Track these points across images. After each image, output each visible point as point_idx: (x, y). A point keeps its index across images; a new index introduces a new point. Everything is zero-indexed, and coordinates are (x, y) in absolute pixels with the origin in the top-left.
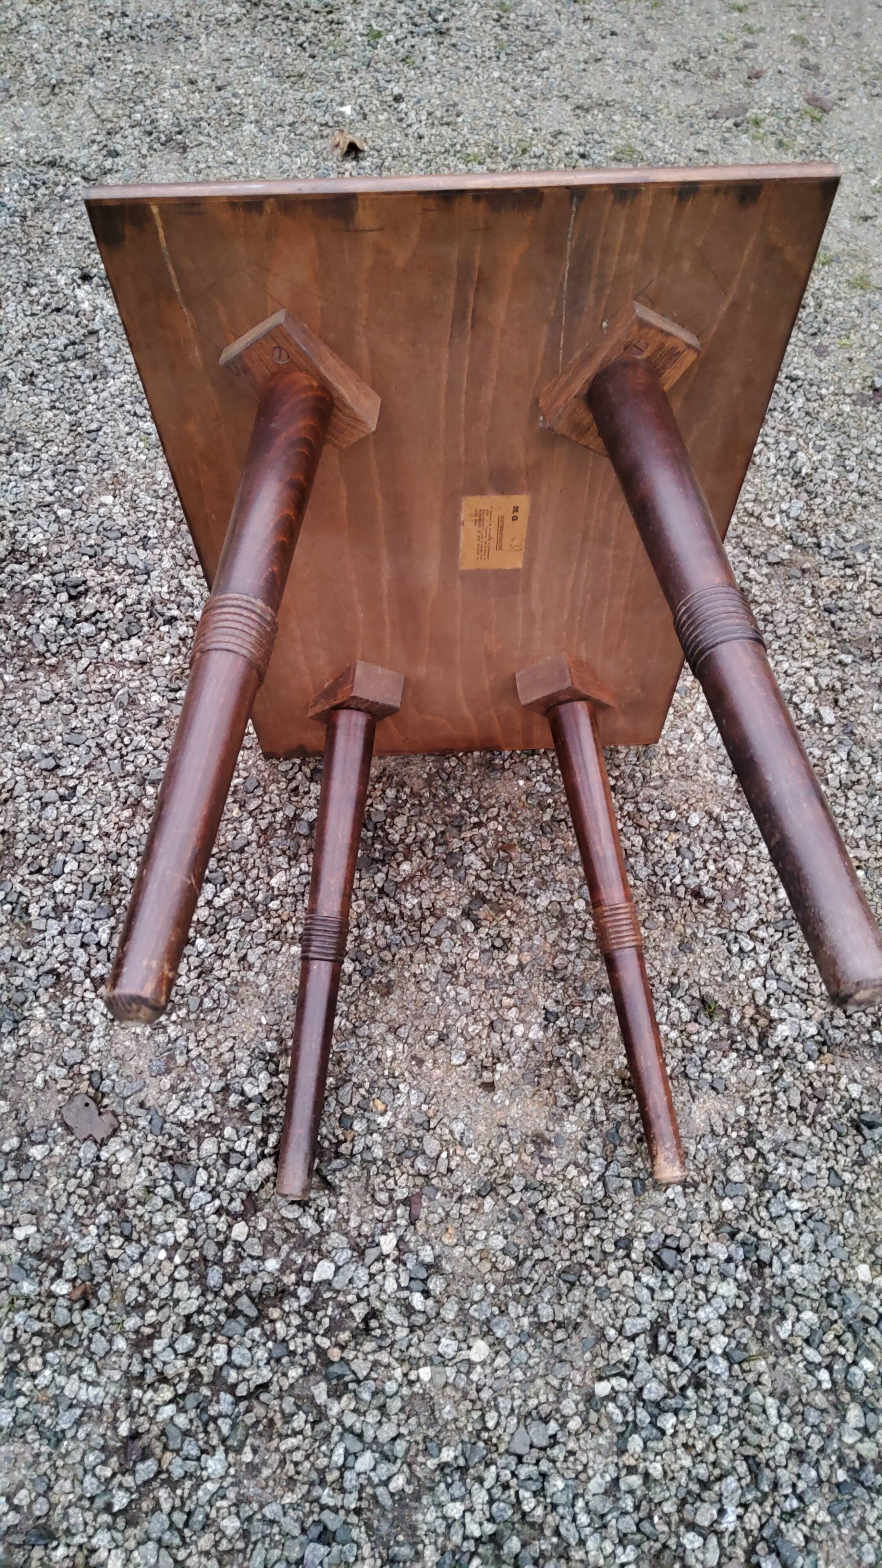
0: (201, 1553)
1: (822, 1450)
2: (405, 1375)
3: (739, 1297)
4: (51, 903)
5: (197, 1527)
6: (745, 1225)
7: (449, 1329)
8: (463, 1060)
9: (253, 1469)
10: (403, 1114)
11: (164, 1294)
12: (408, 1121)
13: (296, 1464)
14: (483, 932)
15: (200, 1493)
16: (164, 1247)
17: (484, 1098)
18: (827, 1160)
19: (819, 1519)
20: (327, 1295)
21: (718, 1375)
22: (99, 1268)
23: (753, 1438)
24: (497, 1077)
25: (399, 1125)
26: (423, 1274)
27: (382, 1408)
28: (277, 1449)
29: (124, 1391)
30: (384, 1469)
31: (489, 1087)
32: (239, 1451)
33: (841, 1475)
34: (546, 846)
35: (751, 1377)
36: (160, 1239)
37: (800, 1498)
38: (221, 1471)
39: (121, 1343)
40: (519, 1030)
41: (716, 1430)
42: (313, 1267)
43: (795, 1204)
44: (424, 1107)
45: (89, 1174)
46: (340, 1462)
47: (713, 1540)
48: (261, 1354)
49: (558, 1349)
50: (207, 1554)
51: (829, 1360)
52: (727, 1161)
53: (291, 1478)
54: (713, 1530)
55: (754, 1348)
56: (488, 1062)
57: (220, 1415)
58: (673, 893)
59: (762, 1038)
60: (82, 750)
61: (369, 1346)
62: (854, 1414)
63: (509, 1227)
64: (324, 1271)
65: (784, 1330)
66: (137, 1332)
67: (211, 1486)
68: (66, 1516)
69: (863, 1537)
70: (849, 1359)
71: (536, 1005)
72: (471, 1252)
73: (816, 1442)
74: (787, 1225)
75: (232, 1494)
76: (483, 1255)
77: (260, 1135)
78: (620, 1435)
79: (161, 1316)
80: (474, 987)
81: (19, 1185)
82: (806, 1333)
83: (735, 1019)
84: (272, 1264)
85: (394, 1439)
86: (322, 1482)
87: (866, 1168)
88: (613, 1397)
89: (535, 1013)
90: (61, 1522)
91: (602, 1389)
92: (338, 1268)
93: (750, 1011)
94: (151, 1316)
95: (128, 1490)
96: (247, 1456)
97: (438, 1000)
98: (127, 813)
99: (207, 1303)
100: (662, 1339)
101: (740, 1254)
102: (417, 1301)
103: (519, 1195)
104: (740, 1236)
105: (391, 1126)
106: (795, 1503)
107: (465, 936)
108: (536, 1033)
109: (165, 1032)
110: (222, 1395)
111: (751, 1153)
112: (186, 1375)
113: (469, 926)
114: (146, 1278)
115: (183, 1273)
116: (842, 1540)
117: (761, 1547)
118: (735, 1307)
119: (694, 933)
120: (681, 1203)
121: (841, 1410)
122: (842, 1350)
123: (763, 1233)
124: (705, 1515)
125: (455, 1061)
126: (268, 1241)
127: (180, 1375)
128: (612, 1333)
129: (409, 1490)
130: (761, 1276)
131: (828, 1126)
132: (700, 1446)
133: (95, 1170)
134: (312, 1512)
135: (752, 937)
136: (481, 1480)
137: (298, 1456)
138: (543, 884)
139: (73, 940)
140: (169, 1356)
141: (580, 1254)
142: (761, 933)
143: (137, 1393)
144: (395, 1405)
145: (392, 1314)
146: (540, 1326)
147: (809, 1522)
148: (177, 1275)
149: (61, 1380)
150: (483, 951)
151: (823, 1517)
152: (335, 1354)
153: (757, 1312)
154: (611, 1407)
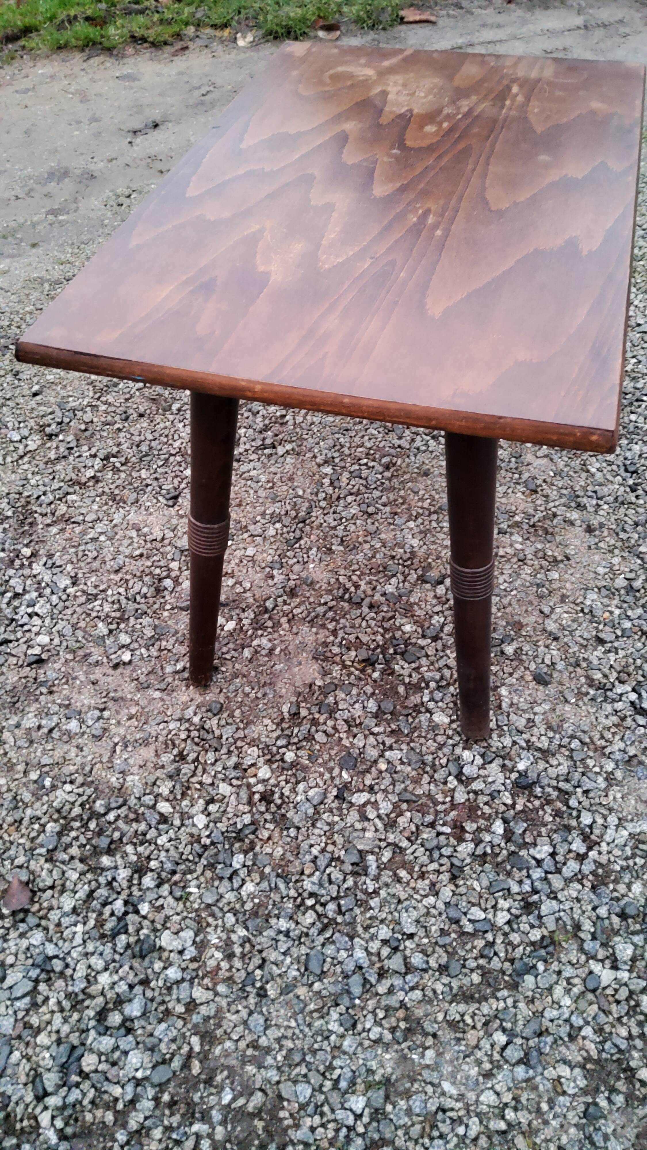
4: (524, 918)
10: (606, 601)
12: (610, 598)
17: (576, 559)
25: (615, 602)
31: (566, 558)
40: (519, 546)
44: (596, 591)
56: (549, 559)
105: (618, 607)
108: (517, 538)
109: (612, 773)
139: (557, 882)
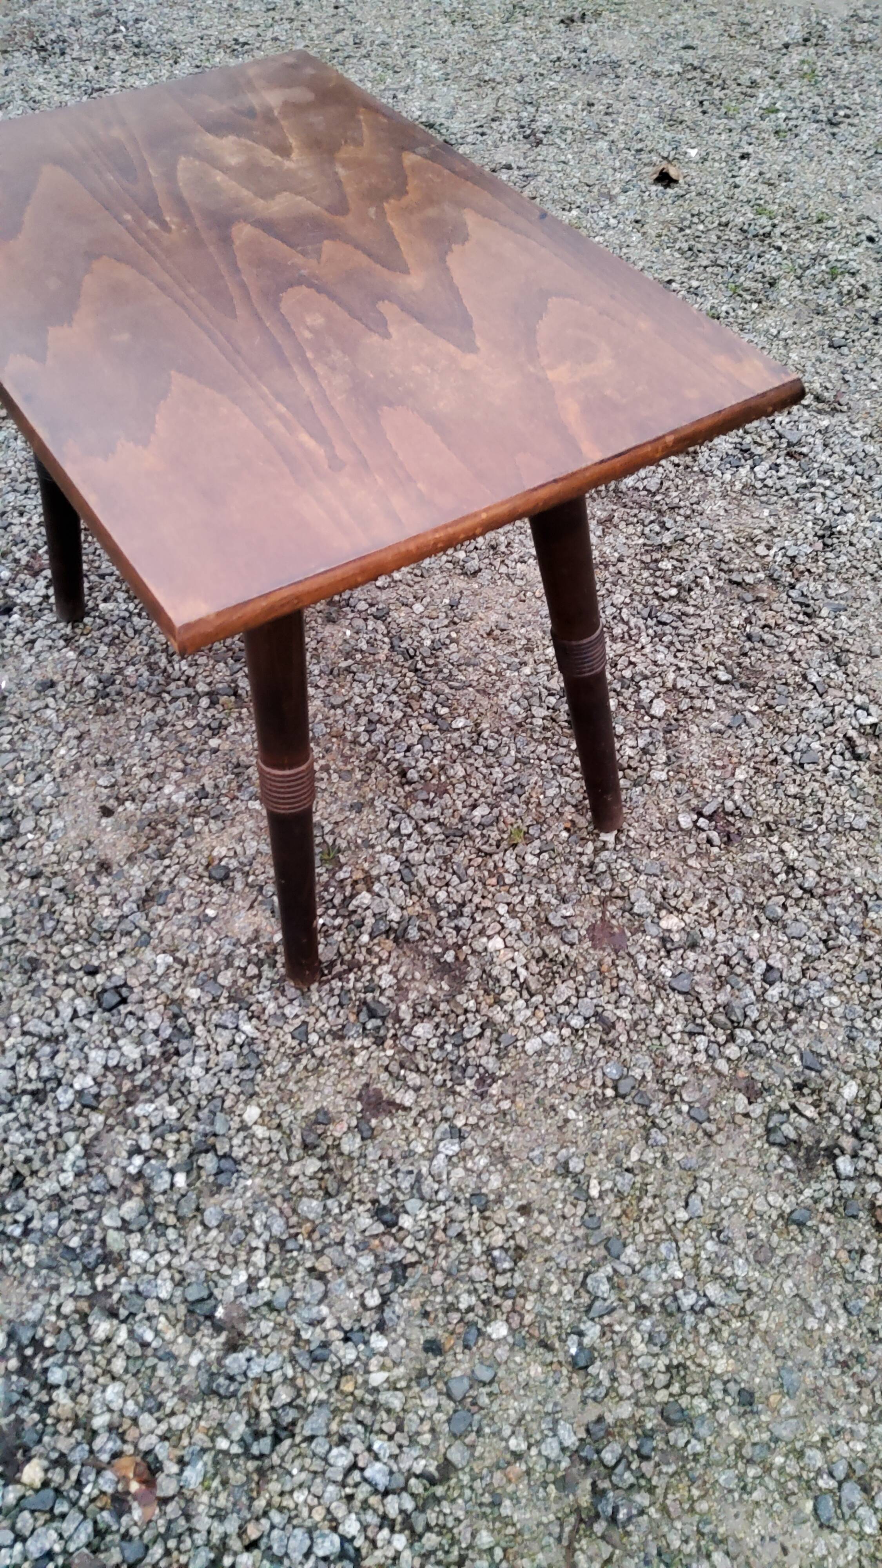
1: (79, 1213)
3: (135, 1063)
6: (192, 1016)
8: (106, 783)
10: (29, 794)
12: (29, 801)
14: (211, 712)
17: (95, 817)
18: (309, 1015)
19: (25, 1259)
21: (59, 1103)
23: (36, 1164)
24: (121, 809)
25: (21, 800)
31: (107, 812)
33: (76, 1243)
35: (81, 1121)
37: (26, 1232)
40: (169, 789)
41: (16, 1137)
43: (248, 1028)
44: (49, 798)
51: (152, 1153)
52: (228, 965)
55: (107, 1105)
56: (124, 796)
58: (386, 764)
62: (131, 1207)
63: (22, 908)
65: (144, 1109)
70: (170, 1165)
71: (198, 780)
73: (81, 1203)
74: (224, 1037)
80: (166, 743)
82: (156, 1122)
83: (341, 875)
87: (337, 1042)
89: (193, 784)
93: (359, 876)
97: (132, 738)
101: (166, 1033)
103: (50, 891)
104: (180, 1021)
106: (17, 1231)
107: (195, 707)
108: (179, 798)
113: (205, 703)
116: (28, 1288)
118: (125, 1067)
119: (373, 799)
120: (161, 970)
121: (125, 1196)
123: (200, 1030)
125: (102, 782)
128: (15, 1021)
130: (167, 1060)
131: (337, 992)
135: (417, 828)
141: (51, 956)
142: (428, 828)
147: (15, 1254)
150: (198, 725)
151: (31, 1261)
153: (137, 1083)
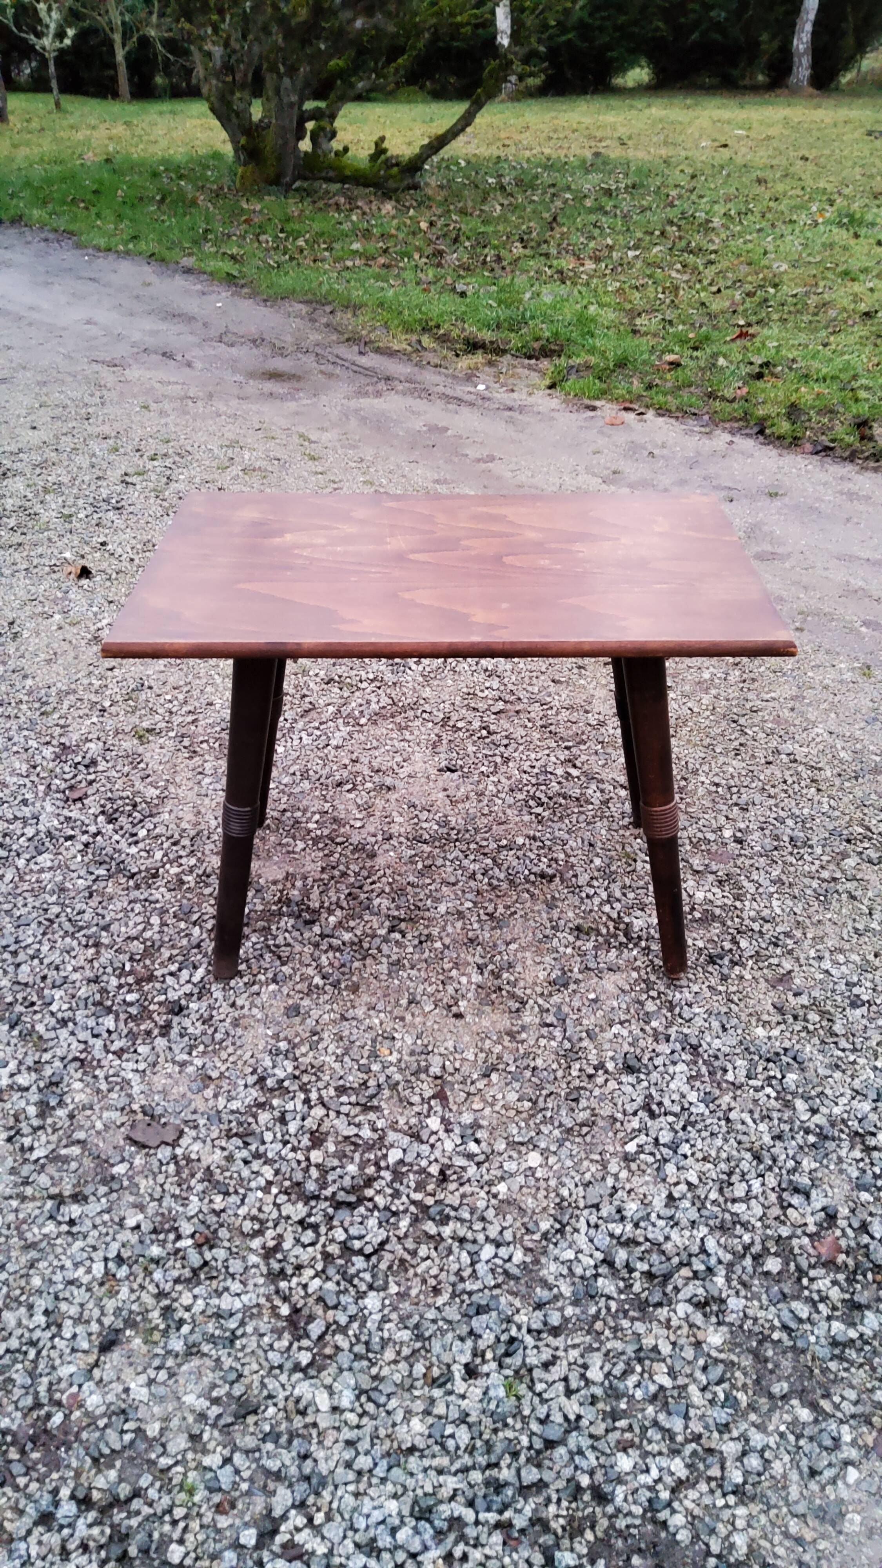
0: (389, 1364)
1: (791, 1130)
2: (488, 1193)
3: (691, 1070)
4: (53, 1020)
5: (377, 1348)
6: (672, 1031)
7: (505, 1155)
8: (433, 1007)
9: (402, 1296)
10: (405, 1051)
11: (275, 1215)
12: (412, 1053)
13: (436, 1277)
14: (409, 936)
15: (369, 1324)
16: (259, 1188)
17: (459, 1023)
18: (703, 983)
19: (813, 1167)
20: (404, 1169)
21: (702, 1114)
22: (212, 1219)
23: (745, 1138)
24: (462, 1009)
25: (406, 1057)
26: (470, 1131)
27: (483, 1219)
28: (416, 1275)
29: (272, 1287)
30: (503, 1252)
31: (459, 1016)
32: (385, 1288)
33: (812, 1139)
34: (428, 881)
35: (724, 1108)
36: (253, 1184)
37: (794, 1160)
38: (378, 1305)
39: (253, 1259)
40: (464, 980)
41: (719, 1142)
42: (385, 1156)
43: (697, 1010)
44: (419, 1042)
45: (172, 1168)
46: (469, 1261)
47: (753, 1201)
48: (372, 1222)
49: (588, 1139)
50: (395, 1362)
51: (767, 1081)
52: (641, 1003)
53: (434, 1288)
54: (747, 1198)
55: (717, 1092)
56: (452, 1002)
57: (359, 1271)
58: (527, 881)
59: (626, 934)
60: (34, 926)
61: (452, 1186)
62: (800, 1104)
63: (516, 1085)
64: (394, 1156)
65: (730, 1077)
66: (264, 1247)
67: (377, 1317)
68: (263, 1385)
69: (845, 1166)
70: (779, 1076)
72: (497, 1108)
73: (786, 1127)
74: (699, 1022)
75: (394, 1316)
76: (506, 1107)
77: (302, 1096)
78: (658, 1169)
79: (279, 1230)
80: (418, 967)
81: (115, 1195)
82: (744, 1073)
84: (352, 1169)
85: (501, 1232)
86: (462, 1280)
88: (641, 1148)
90: (261, 1392)
91: (631, 1147)
92: (404, 1150)
93: (611, 925)
94: (270, 1233)
95: (308, 1349)
96: (393, 1289)
98: (92, 951)
99: (312, 1208)
100: (654, 1107)
101: (678, 1047)
102: (473, 1147)
104: (672, 1038)
105: (400, 1061)
107: (397, 942)
108: (476, 978)
110: (354, 1259)
111: (654, 993)
112: (319, 1257)
113: (397, 936)
114: (254, 1212)
115: (282, 1198)
117: (785, 1195)
118: (692, 1076)
120: (625, 1033)
121: (788, 1105)
122: (772, 1073)
124: (740, 1190)
125: (427, 1009)
126: (341, 1156)
127: (314, 1258)
128: (619, 1116)
129: (528, 1259)
130: (698, 1055)
132: (713, 1153)
133: (177, 1163)
134: (463, 1302)
135: (591, 887)
136: (576, 1230)
137: (434, 1271)
138: (437, 900)
139: (84, 1036)
140: (299, 1250)
141: (573, 1082)
143: (283, 1285)
144: (490, 1214)
145: (460, 1161)
146: (569, 1131)
148: (278, 1201)
149: (215, 1301)
150: (415, 947)
151: (814, 1165)
152: (430, 1201)
153: (707, 1074)
154: (642, 1156)
